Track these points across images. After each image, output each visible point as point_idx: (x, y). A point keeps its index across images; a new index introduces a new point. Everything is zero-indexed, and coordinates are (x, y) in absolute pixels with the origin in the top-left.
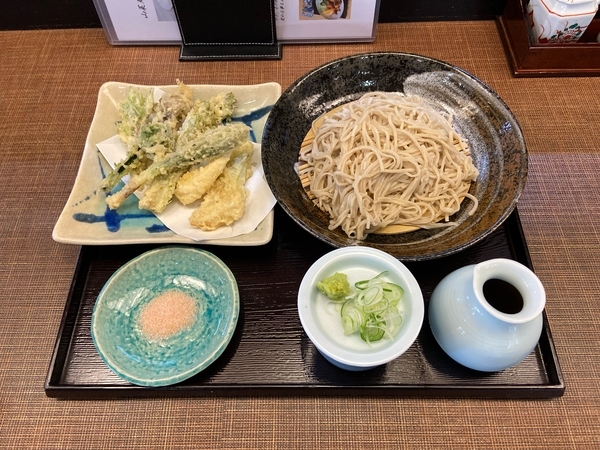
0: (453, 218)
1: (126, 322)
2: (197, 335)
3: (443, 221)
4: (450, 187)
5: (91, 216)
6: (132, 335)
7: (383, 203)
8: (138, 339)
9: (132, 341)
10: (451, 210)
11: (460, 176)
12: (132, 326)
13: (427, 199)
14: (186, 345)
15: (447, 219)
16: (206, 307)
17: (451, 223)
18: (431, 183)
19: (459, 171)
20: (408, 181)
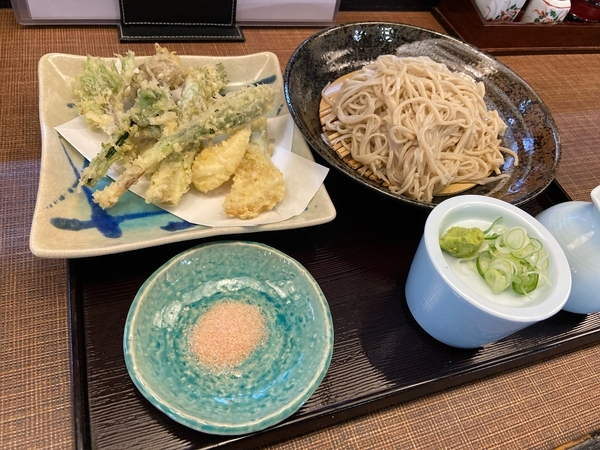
1: (172, 356)
2: (277, 350)
3: (493, 174)
4: (491, 140)
5: (74, 221)
6: (189, 373)
8: (198, 376)
9: (191, 380)
10: (497, 162)
12: (182, 359)
14: (268, 366)
15: (498, 171)
16: (275, 314)
17: (503, 175)
20: (460, 134)
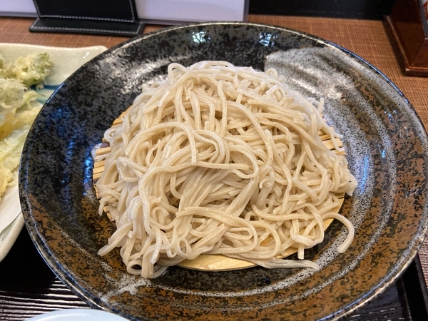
0: (312, 253)
3: (294, 257)
4: (309, 200)
7: (195, 216)
10: (308, 240)
11: (325, 185)
13: (269, 217)
15: (301, 255)
17: (307, 263)
18: (278, 191)
19: (326, 178)
20: (239, 185)
